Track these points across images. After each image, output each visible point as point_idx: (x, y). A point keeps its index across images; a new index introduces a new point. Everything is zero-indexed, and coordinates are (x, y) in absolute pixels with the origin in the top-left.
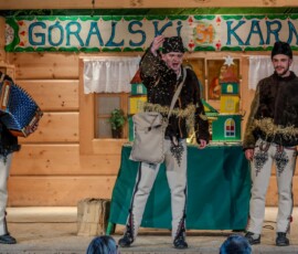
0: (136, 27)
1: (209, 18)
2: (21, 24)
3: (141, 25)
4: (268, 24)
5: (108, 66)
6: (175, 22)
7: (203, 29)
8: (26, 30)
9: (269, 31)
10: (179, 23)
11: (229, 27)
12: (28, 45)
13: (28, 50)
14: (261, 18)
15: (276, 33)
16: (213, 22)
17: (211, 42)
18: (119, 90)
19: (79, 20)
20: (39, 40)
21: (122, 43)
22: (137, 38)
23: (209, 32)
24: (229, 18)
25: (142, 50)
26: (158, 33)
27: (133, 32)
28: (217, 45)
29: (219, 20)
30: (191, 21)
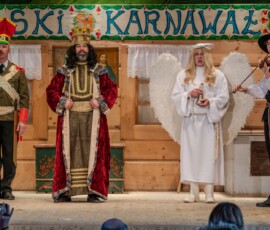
0: (18, 16)
1: (89, 8)
3: (23, 14)
4: (146, 15)
6: (56, 12)
7: (83, 18)
9: (148, 21)
10: (60, 12)
11: (109, 17)
14: (139, 8)
15: (155, 23)
16: (94, 12)
23: (89, 21)
24: (109, 8)
25: (23, 38)
26: (40, 22)
27: (16, 21)
28: (97, 34)
29: (99, 10)
30: (72, 10)
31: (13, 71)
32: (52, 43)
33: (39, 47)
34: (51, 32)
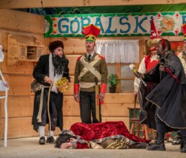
0: (124, 21)
1: (171, 14)
2: (54, 20)
3: (127, 19)
5: (106, 46)
6: (149, 17)
7: (167, 21)
8: (57, 24)
10: (152, 18)
11: (184, 20)
12: (58, 33)
13: (58, 36)
16: (174, 17)
17: (172, 29)
18: (113, 62)
19: (89, 17)
20: (65, 29)
21: (116, 31)
22: (125, 28)
23: (171, 23)
24: (184, 14)
25: (127, 35)
26: (139, 24)
27: (123, 24)
28: (176, 32)
29: (177, 15)
30: (159, 16)
31: (97, 59)
33: (137, 41)
34: (146, 31)
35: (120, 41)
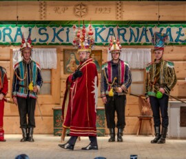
0: (43, 31)
3: (46, 30)
4: (119, 30)
6: (65, 29)
9: (119, 34)
10: (68, 29)
11: (96, 31)
14: (114, 26)
15: (123, 35)
16: (87, 29)
19: (10, 27)
21: (35, 40)
22: (44, 37)
24: (96, 26)
25: (46, 44)
26: (56, 35)
27: (42, 34)
30: (75, 28)
32: (63, 48)
33: (55, 49)
34: (62, 41)
35: (39, 49)
